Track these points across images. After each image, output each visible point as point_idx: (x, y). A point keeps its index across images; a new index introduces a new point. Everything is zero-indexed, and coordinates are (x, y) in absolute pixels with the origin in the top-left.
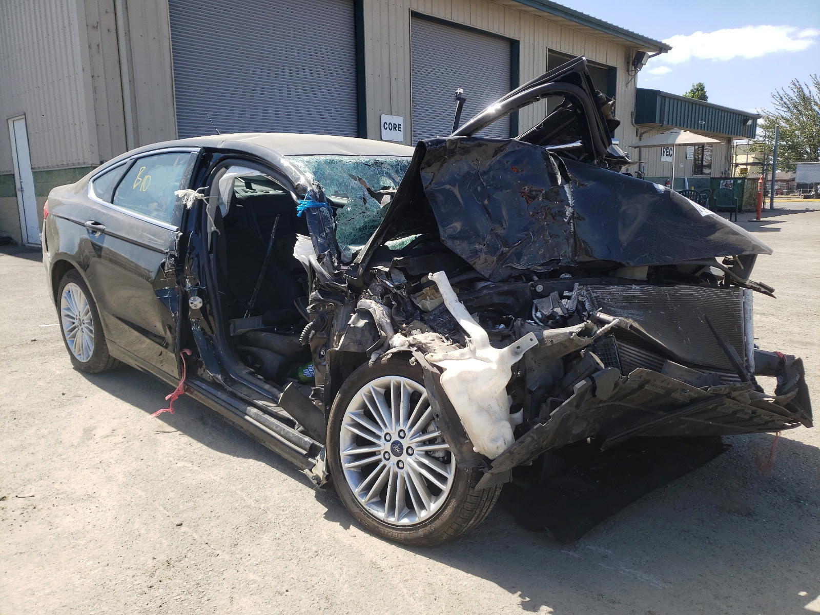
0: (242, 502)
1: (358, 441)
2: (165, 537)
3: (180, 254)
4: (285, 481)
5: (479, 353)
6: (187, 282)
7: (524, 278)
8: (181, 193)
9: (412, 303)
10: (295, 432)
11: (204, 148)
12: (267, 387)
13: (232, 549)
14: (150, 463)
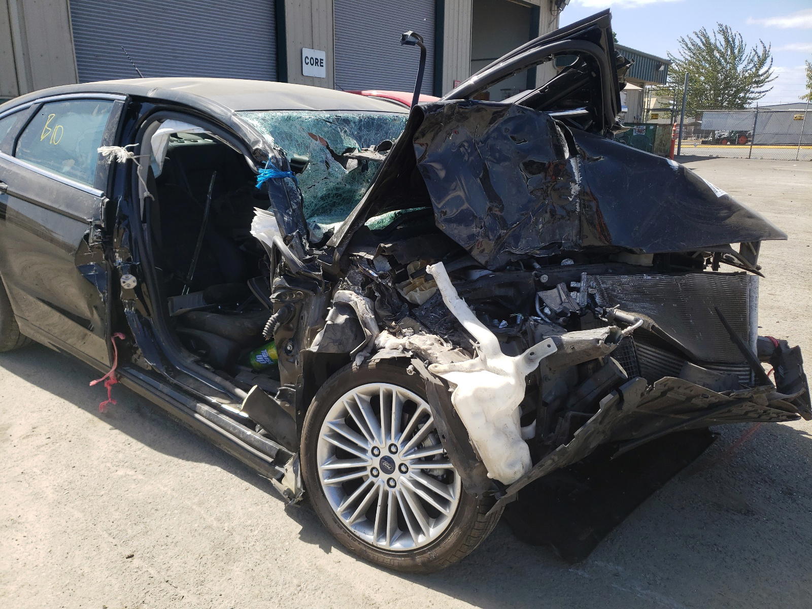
0: (202, 521)
1: (338, 454)
2: (115, 576)
3: (107, 224)
4: (248, 491)
5: (491, 363)
6: (117, 257)
7: (522, 264)
8: (105, 150)
9: (399, 294)
10: (256, 435)
11: (130, 96)
12: (218, 379)
13: (200, 587)
14: (83, 472)
